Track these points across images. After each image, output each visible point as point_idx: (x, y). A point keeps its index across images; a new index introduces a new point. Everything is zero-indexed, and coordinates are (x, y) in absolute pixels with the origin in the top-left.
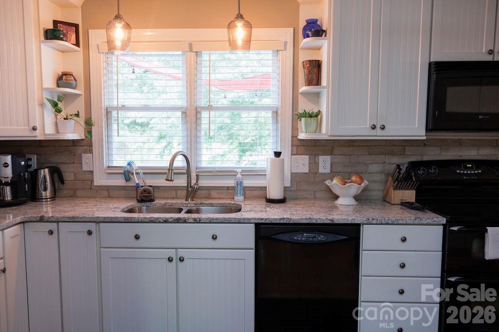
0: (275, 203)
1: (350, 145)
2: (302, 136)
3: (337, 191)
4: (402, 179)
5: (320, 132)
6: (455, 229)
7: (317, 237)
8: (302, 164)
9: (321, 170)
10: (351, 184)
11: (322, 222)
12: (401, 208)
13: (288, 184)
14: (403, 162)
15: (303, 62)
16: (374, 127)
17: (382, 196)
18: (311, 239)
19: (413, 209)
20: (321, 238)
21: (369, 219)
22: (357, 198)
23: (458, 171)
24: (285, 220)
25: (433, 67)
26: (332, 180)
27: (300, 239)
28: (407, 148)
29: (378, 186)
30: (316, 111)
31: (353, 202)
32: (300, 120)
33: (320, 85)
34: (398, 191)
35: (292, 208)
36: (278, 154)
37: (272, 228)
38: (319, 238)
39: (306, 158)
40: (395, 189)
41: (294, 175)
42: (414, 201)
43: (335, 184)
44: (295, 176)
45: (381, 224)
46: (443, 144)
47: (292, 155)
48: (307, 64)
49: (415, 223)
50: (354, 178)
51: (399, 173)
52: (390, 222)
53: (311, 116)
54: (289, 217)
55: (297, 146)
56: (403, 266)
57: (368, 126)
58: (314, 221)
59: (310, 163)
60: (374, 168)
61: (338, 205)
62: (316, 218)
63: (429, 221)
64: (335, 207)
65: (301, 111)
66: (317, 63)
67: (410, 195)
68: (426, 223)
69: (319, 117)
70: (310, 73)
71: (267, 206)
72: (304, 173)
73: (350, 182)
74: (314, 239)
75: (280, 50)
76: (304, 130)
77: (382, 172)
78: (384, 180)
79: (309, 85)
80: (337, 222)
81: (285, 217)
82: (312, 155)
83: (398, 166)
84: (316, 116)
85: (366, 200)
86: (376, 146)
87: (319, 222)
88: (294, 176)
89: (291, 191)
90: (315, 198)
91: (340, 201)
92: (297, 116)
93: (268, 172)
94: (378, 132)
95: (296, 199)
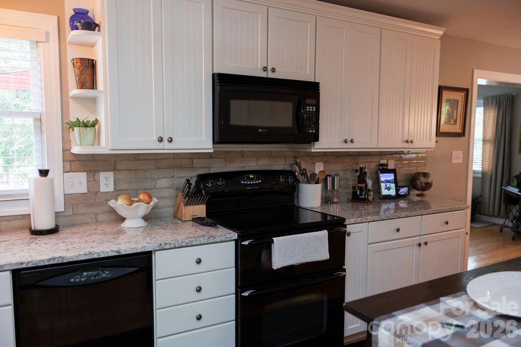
0: (43, 235)
1: (135, 158)
2: (76, 150)
3: (123, 213)
4: (192, 195)
5: (99, 144)
6: (246, 243)
7: (101, 275)
8: (79, 183)
9: (103, 189)
10: (139, 203)
11: (106, 256)
12: (193, 225)
13: (60, 208)
14: (191, 175)
15: (73, 60)
16: (161, 140)
17: (172, 213)
18: (92, 278)
19: (205, 226)
20: (106, 274)
21: (161, 244)
22: (146, 218)
23: (242, 182)
24: (56, 260)
25: (216, 78)
26: (116, 200)
27: (78, 280)
28: (195, 160)
29: (168, 203)
30: (92, 119)
31: (142, 223)
32: (73, 130)
33: (96, 89)
34: (189, 207)
35: (67, 240)
36: (44, 173)
37: (38, 272)
38: (104, 275)
39: (83, 176)
40: (186, 204)
41: (68, 196)
42: (205, 216)
43: (119, 205)
44: (70, 198)
45: (175, 248)
46: (227, 157)
47: (64, 172)
48: (77, 63)
49: (209, 242)
50: (141, 197)
51: (189, 187)
52: (184, 245)
53: (86, 126)
54: (62, 256)
55: (71, 161)
56: (199, 290)
57: (154, 139)
58: (96, 256)
59: (88, 181)
60: (162, 183)
61: (125, 229)
62: (98, 252)
63: (223, 238)
64: (122, 232)
65: (73, 119)
66: (91, 63)
67: (200, 210)
68: (219, 240)
69: (97, 127)
70: (82, 73)
71: (32, 241)
72: (82, 194)
73: (137, 201)
74: (97, 277)
75: (40, 42)
76: (78, 142)
77: (171, 187)
78: (174, 195)
79: (81, 88)
80: (125, 253)
81: (57, 255)
82: (91, 171)
83: (188, 181)
84: (93, 125)
85: (156, 218)
86: (163, 159)
87: (102, 256)
88: (68, 198)
89: (65, 216)
90: (97, 221)
91: (126, 224)
92: (70, 126)
93: (32, 195)
94: (165, 144)
95: (73, 225)
